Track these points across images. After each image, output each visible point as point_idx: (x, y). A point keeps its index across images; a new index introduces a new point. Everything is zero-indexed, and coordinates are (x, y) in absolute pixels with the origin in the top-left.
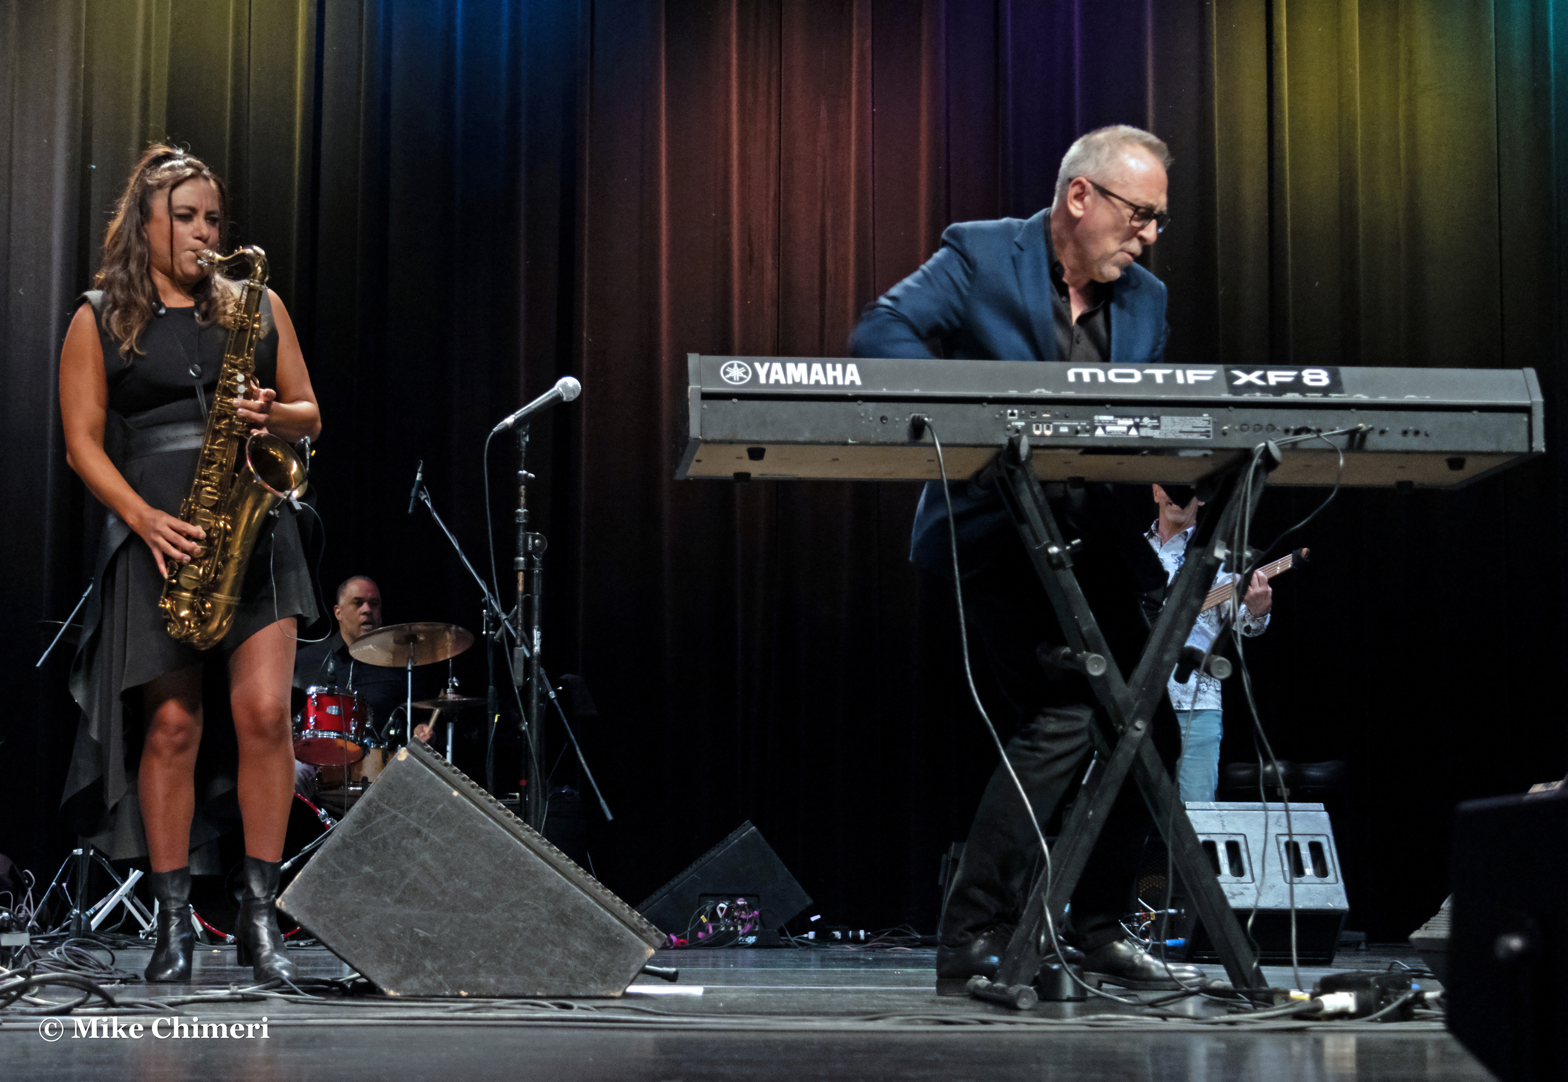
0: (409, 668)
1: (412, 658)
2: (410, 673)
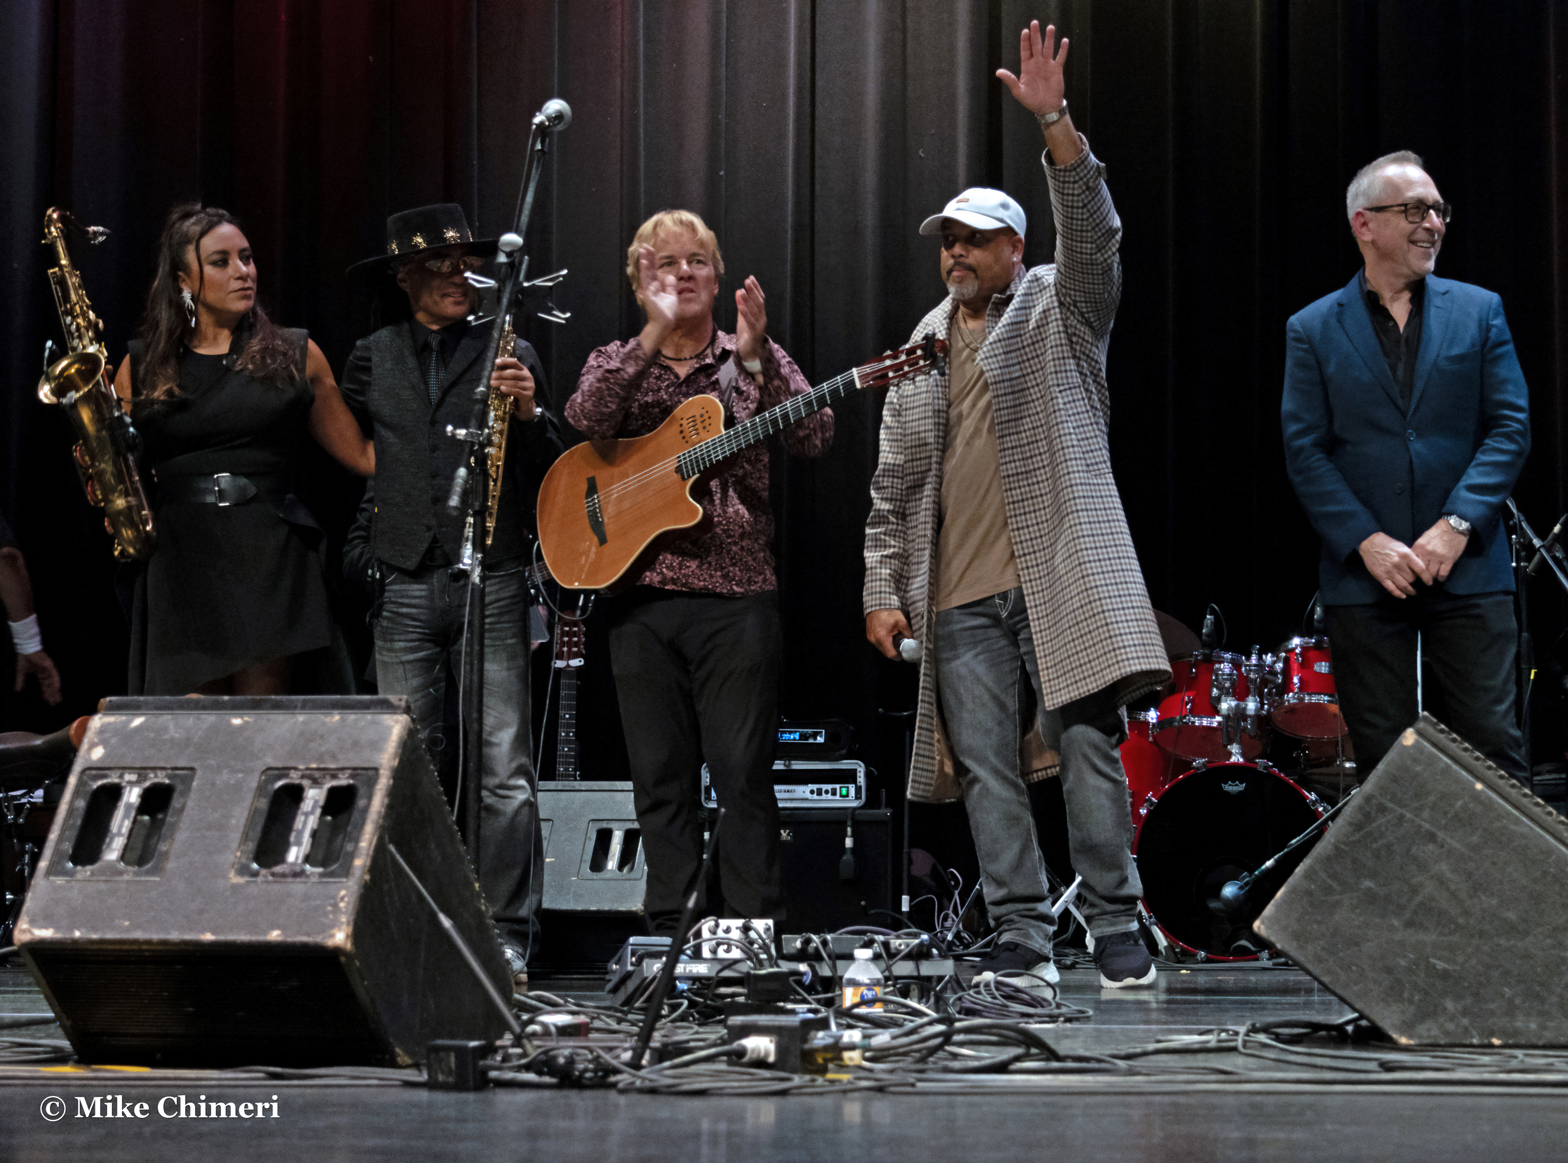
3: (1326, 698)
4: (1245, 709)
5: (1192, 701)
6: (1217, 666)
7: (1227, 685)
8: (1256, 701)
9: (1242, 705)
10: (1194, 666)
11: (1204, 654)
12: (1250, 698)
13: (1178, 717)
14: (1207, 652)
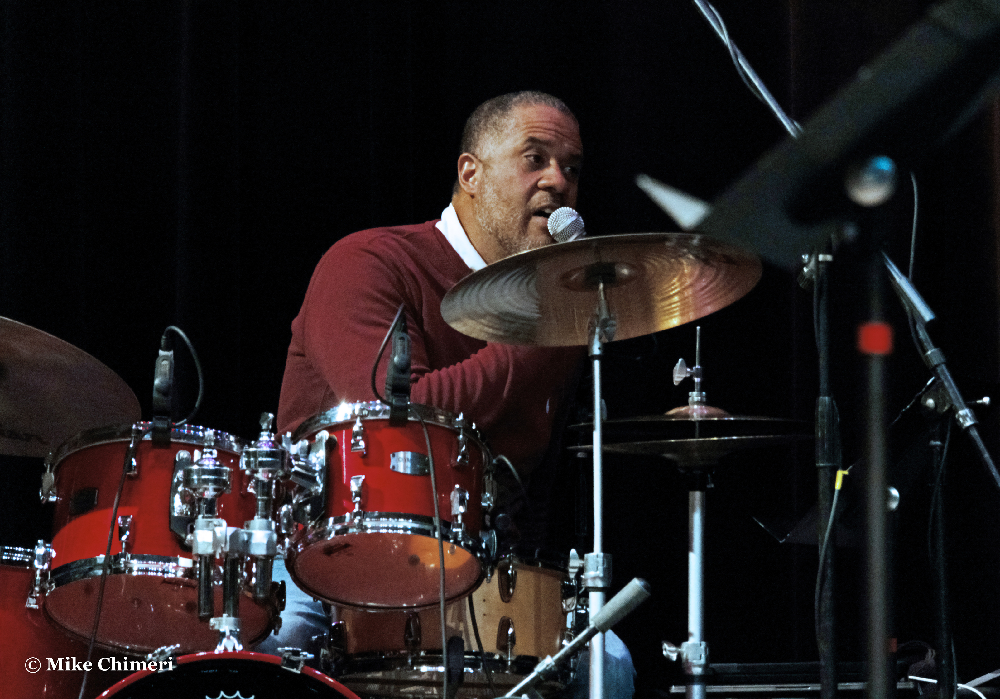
0: (596, 350)
1: (604, 324)
2: (597, 364)
3: (410, 524)
4: (247, 543)
5: (133, 527)
6: (183, 454)
7: (210, 493)
8: (269, 527)
9: (243, 534)
10: (136, 453)
11: (154, 430)
12: (258, 522)
13: (101, 558)
14: (161, 425)
